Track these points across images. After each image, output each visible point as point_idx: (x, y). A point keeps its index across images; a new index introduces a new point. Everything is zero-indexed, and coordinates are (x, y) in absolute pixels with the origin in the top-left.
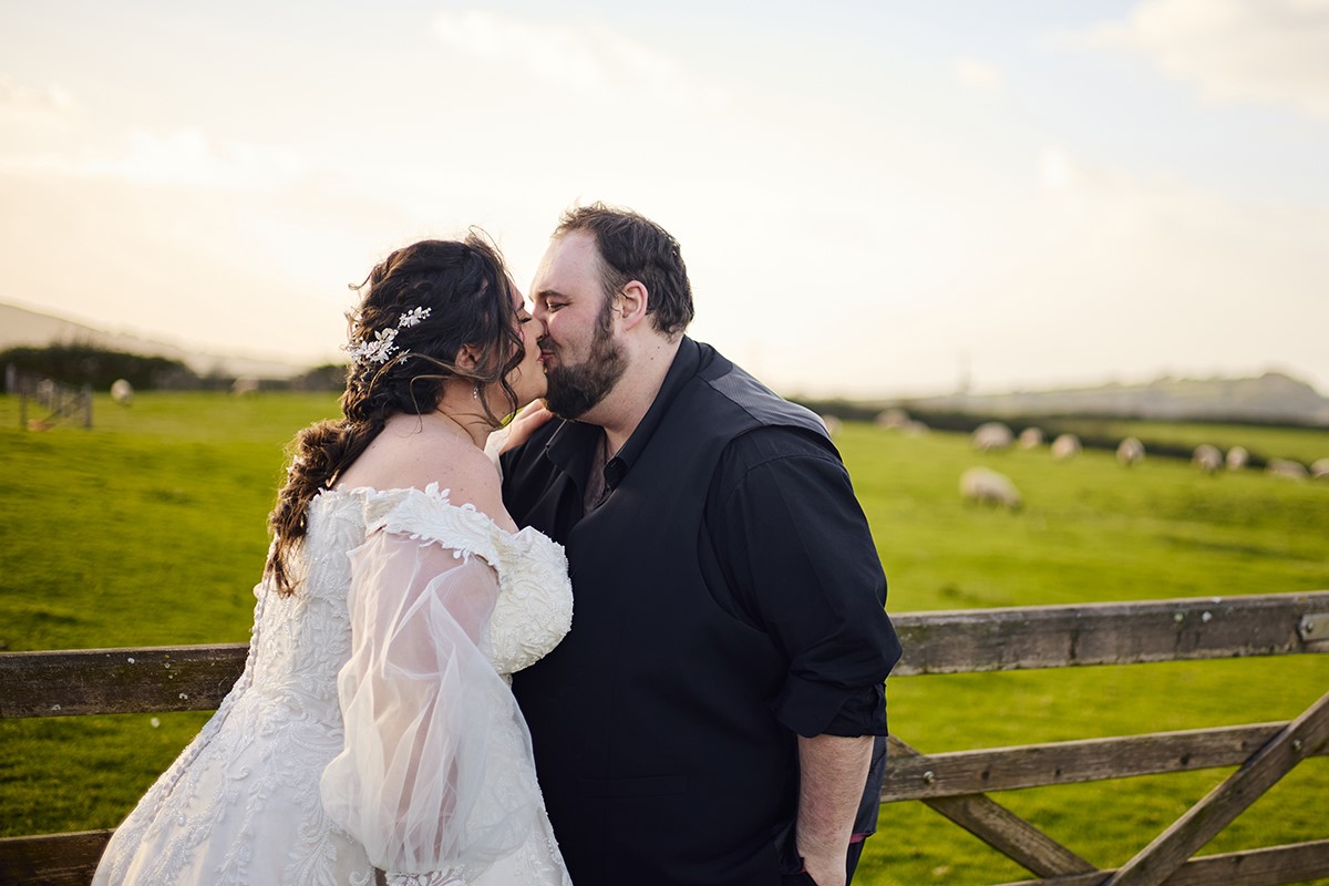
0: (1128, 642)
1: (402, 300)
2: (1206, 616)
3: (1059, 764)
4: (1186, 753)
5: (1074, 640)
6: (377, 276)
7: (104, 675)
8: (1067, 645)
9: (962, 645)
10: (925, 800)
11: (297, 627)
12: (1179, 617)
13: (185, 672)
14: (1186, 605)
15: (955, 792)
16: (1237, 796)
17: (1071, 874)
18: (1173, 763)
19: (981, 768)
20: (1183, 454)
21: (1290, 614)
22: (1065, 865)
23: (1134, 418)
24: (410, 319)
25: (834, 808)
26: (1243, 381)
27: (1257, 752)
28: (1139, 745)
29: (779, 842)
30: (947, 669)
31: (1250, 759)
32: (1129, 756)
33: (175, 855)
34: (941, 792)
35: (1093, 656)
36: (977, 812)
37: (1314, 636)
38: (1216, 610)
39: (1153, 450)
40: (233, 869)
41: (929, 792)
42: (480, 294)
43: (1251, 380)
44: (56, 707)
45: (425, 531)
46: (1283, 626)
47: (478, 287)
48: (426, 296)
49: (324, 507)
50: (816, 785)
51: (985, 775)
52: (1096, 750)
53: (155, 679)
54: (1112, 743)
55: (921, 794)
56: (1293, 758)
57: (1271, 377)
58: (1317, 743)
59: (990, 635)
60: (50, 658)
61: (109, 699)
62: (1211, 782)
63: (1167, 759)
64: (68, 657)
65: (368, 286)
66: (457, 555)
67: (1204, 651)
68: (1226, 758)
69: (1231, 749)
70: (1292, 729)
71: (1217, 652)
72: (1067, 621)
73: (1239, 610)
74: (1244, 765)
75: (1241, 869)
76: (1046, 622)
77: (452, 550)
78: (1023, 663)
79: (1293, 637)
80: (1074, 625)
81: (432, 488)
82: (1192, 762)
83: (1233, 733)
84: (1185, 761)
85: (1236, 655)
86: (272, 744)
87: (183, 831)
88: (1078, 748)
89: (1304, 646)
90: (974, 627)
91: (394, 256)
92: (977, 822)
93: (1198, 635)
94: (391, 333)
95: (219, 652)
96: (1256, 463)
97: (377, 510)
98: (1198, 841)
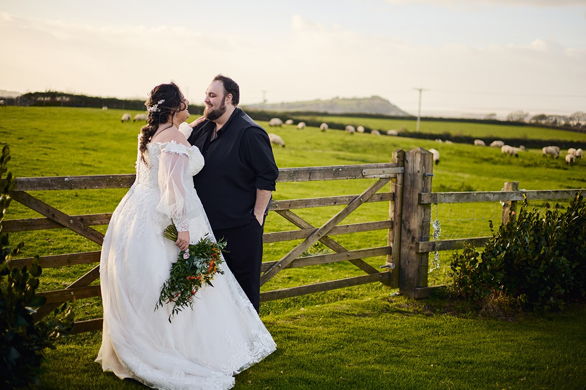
0: (322, 175)
1: (158, 98)
2: (340, 170)
3: (306, 203)
4: (335, 202)
5: (310, 175)
6: (152, 93)
7: (106, 180)
8: (308, 176)
9: (285, 176)
10: (276, 211)
11: (149, 172)
12: (334, 170)
13: (122, 180)
14: (336, 167)
15: (283, 209)
16: (347, 212)
17: (309, 228)
18: (333, 204)
19: (289, 204)
20: (342, 127)
21: (360, 169)
22: (307, 226)
23: (325, 114)
24: (160, 102)
25: (263, 205)
26: (364, 99)
27: (352, 201)
28: (325, 199)
29: (251, 212)
30: (281, 181)
31: (350, 203)
32: (323, 202)
33: (129, 217)
34: (280, 209)
35: (314, 178)
36: (287, 214)
37: (365, 174)
38: (343, 168)
39: (332, 126)
40: (143, 218)
41: (277, 209)
42: (175, 96)
43: (367, 99)
44: (97, 187)
45: (172, 151)
46: (358, 172)
47: (174, 94)
48: (163, 97)
49: (150, 146)
50: (260, 200)
51: (290, 205)
52: (315, 200)
53: (116, 181)
54: (318, 199)
55: (275, 209)
56: (360, 203)
57: (374, 98)
58: (366, 200)
59: (291, 173)
60: (95, 176)
61: (107, 185)
62: (341, 208)
63: (331, 203)
64: (98, 176)
65: (151, 95)
66: (180, 154)
67: (340, 178)
68: (345, 203)
69: (346, 201)
70: (360, 196)
71: (343, 178)
72: (308, 170)
73: (348, 168)
74: (349, 204)
75: (348, 228)
76: (303, 171)
77: (179, 154)
78: (298, 180)
79: (361, 174)
80: (310, 172)
81: (172, 141)
82: (337, 203)
83: (346, 197)
84: (335, 203)
85: (347, 179)
86: (147, 194)
87: (130, 212)
88: (311, 200)
89: (363, 177)
90: (287, 172)
91: (156, 87)
92: (288, 216)
93: (338, 174)
94: (156, 106)
95: (128, 176)
96: (368, 131)
97: (163, 147)
98: (338, 221)
